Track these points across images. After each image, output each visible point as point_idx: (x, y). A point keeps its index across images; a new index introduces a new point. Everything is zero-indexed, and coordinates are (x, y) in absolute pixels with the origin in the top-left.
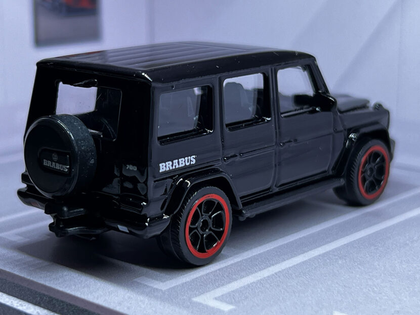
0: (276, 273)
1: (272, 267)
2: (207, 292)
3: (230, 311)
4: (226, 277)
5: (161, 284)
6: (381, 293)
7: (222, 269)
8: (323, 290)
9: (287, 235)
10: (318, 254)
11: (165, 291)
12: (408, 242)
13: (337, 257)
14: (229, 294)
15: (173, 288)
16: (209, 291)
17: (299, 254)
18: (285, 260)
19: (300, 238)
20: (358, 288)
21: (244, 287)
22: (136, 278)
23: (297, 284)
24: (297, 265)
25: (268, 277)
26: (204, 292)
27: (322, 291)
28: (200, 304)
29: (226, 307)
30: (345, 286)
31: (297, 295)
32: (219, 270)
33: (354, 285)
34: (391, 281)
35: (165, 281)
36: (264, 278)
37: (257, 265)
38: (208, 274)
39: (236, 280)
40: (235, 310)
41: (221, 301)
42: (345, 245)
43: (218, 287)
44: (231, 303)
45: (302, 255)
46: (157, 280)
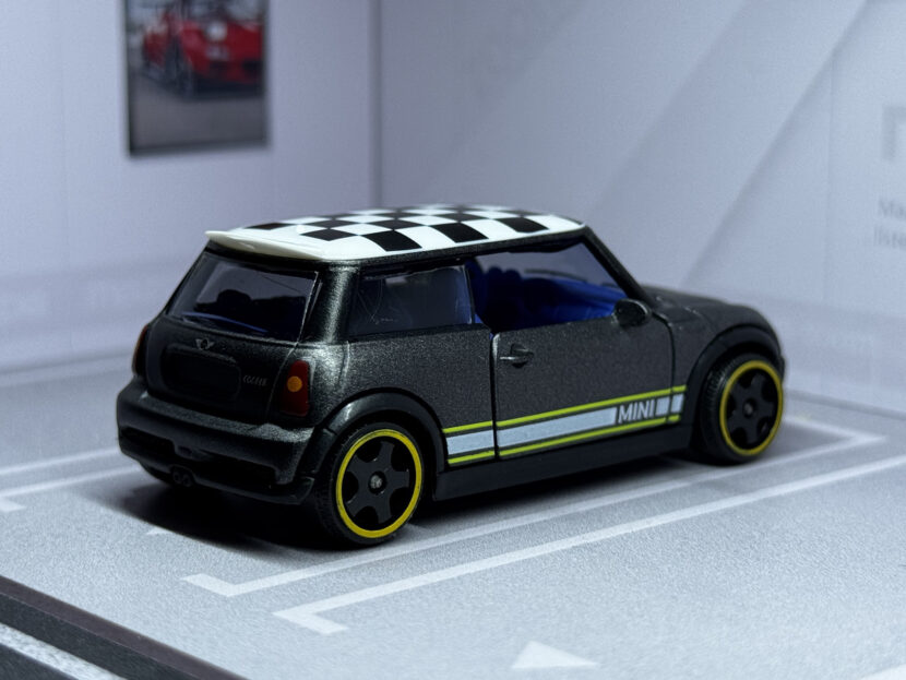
0: (459, 578)
1: (461, 566)
2: (308, 602)
3: (334, 635)
4: (359, 579)
5: (231, 586)
6: (642, 616)
7: (360, 566)
8: (534, 606)
9: (522, 515)
10: (564, 548)
11: (231, 598)
12: (755, 533)
13: (595, 554)
14: (349, 607)
15: (249, 594)
16: (314, 601)
17: (525, 547)
18: (491, 556)
19: (545, 521)
20: (604, 605)
21: (384, 597)
22: (188, 574)
23: (489, 596)
24: (510, 564)
25: (440, 583)
26: (302, 602)
27: (531, 609)
28: (284, 621)
29: (328, 628)
30: (579, 602)
31: (477, 613)
32: (353, 568)
33: (599, 600)
34: (674, 597)
35: (239, 583)
36: (432, 584)
37: (431, 562)
38: (329, 574)
39: (376, 584)
40: (343, 633)
41: (327, 618)
42: (626, 534)
43: (333, 595)
44: (342, 622)
45: (531, 549)
46: (226, 580)
